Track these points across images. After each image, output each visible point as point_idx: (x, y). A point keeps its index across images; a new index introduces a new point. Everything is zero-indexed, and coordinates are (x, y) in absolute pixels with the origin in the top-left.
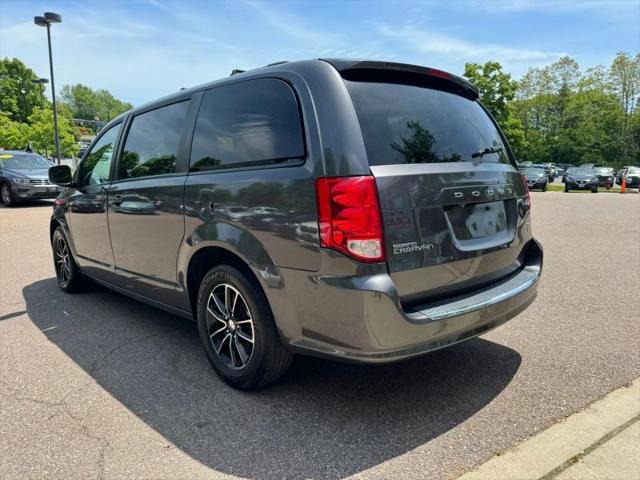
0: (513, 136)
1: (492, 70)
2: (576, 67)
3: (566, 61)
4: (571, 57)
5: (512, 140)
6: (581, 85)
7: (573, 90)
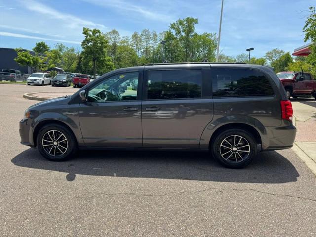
0: (108, 65)
1: (97, 33)
2: (119, 35)
3: (114, 32)
4: (116, 30)
5: (109, 67)
6: (122, 43)
7: (118, 45)
